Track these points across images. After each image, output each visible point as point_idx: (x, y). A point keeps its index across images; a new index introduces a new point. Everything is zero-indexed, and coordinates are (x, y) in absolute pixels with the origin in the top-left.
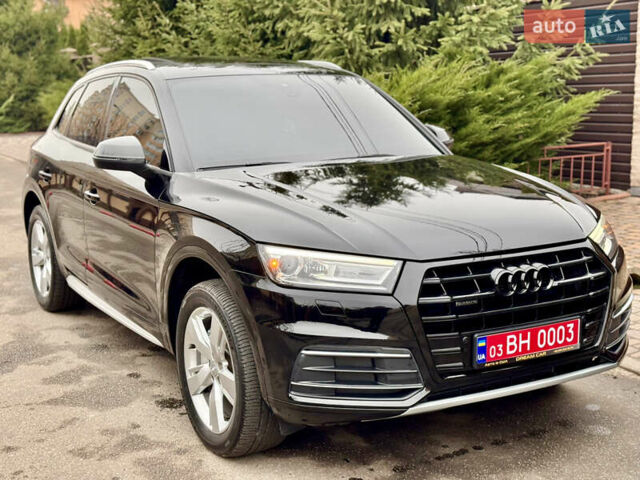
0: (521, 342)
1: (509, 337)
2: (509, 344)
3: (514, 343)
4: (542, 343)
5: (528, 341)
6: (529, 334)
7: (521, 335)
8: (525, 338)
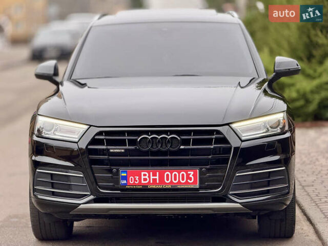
0: (152, 177)
1: (143, 173)
2: (143, 177)
3: (147, 177)
4: (168, 180)
5: (157, 177)
6: (158, 173)
7: (151, 173)
8: (154, 175)
